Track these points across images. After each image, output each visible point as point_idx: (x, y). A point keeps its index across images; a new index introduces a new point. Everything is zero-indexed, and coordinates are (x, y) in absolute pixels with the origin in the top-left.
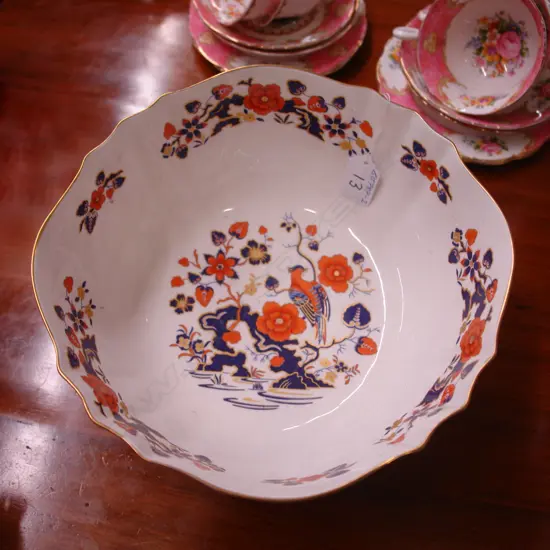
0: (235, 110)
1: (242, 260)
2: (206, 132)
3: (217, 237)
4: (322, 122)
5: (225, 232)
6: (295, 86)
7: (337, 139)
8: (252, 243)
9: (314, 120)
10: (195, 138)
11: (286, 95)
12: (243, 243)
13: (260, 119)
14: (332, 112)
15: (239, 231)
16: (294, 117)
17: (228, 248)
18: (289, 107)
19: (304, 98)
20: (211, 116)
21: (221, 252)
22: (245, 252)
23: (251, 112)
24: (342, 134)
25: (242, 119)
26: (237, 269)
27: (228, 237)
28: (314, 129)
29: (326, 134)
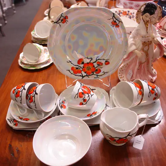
4: (131, 16)
6: (128, 12)
7: (133, 19)
9: (130, 16)
11: (127, 13)
14: (133, 15)
16: (128, 16)
18: (127, 15)
19: (129, 13)
24: (134, 18)
28: (130, 18)
29: (132, 18)
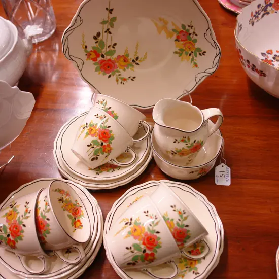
0: (269, 9)
1: (274, 60)
2: (260, 16)
3: (263, 54)
5: (265, 53)
8: (275, 55)
10: (257, 19)
12: (273, 56)
13: (276, 12)
15: (270, 52)
17: (268, 57)
20: (262, 11)
21: (266, 58)
22: (274, 58)
23: (274, 9)
25: (270, 13)
26: (273, 63)
27: (267, 54)
